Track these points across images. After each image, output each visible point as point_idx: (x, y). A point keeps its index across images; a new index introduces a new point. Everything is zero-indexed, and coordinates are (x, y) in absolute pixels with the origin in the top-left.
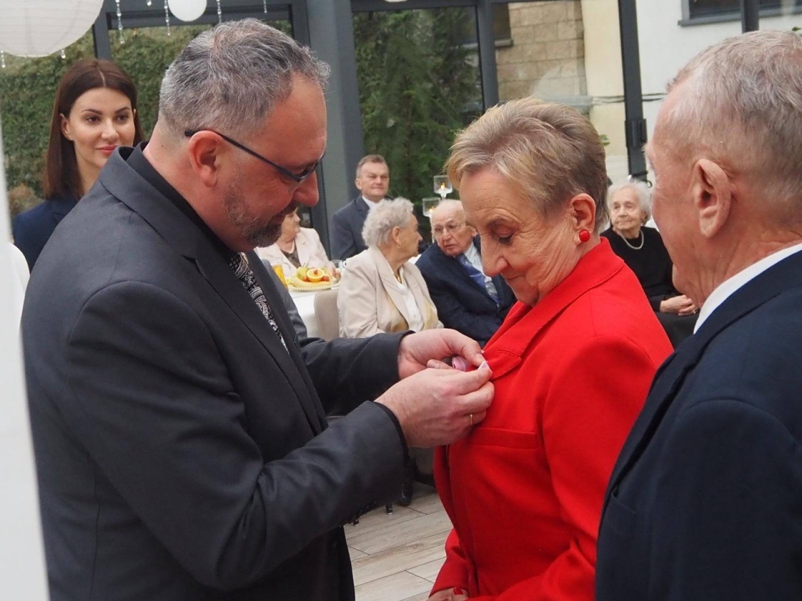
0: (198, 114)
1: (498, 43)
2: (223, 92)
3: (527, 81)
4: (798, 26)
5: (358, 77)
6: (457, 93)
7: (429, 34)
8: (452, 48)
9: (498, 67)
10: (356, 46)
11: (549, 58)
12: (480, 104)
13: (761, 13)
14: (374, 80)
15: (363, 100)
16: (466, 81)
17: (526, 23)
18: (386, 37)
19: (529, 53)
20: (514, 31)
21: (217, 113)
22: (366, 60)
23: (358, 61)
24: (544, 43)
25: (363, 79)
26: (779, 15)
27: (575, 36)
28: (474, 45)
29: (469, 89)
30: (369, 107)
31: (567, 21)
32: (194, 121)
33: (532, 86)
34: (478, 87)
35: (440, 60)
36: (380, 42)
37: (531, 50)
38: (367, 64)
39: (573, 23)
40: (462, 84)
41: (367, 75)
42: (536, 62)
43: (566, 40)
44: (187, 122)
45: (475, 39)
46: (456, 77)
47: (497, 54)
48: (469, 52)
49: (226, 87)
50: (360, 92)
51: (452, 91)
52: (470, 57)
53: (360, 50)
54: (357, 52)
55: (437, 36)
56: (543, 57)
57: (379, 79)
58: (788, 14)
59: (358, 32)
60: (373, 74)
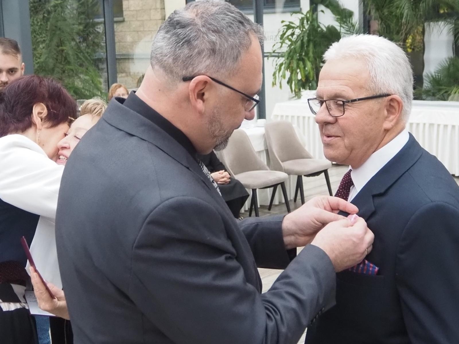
0: (193, 64)
1: (116, 19)
2: (212, 46)
3: (132, 42)
4: (284, 20)
5: (32, 35)
6: (91, 47)
7: (75, 12)
8: (88, 21)
9: (116, 33)
10: (31, 17)
11: (145, 30)
12: (104, 54)
13: (265, 11)
14: (42, 38)
15: (35, 49)
16: (96, 40)
17: (132, 9)
18: (49, 13)
19: (134, 26)
20: (125, 13)
21: (208, 62)
22: (37, 25)
23: (32, 26)
24: (143, 21)
25: (35, 37)
26: (274, 13)
27: (160, 18)
28: (102, 20)
29: (98, 45)
30: (38, 53)
31: (156, 9)
32: (190, 69)
33: (135, 45)
34: (103, 44)
35: (81, 27)
36: (46, 15)
37: (135, 24)
38: (37, 28)
39: (159, 10)
40: (94, 42)
41: (38, 34)
42: (138, 31)
43: (155, 20)
44: (185, 71)
45: (102, 16)
46: (90, 38)
47: (115, 26)
48: (99, 23)
49: (214, 43)
50: (33, 44)
51: (88, 46)
52: (99, 27)
53: (33, 20)
54: (32, 20)
55: (80, 14)
56: (142, 29)
57: (44, 37)
58: (279, 13)
59: (33, 9)
60: (41, 34)
